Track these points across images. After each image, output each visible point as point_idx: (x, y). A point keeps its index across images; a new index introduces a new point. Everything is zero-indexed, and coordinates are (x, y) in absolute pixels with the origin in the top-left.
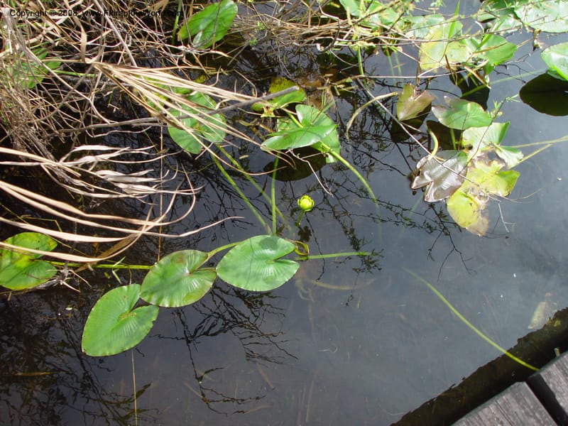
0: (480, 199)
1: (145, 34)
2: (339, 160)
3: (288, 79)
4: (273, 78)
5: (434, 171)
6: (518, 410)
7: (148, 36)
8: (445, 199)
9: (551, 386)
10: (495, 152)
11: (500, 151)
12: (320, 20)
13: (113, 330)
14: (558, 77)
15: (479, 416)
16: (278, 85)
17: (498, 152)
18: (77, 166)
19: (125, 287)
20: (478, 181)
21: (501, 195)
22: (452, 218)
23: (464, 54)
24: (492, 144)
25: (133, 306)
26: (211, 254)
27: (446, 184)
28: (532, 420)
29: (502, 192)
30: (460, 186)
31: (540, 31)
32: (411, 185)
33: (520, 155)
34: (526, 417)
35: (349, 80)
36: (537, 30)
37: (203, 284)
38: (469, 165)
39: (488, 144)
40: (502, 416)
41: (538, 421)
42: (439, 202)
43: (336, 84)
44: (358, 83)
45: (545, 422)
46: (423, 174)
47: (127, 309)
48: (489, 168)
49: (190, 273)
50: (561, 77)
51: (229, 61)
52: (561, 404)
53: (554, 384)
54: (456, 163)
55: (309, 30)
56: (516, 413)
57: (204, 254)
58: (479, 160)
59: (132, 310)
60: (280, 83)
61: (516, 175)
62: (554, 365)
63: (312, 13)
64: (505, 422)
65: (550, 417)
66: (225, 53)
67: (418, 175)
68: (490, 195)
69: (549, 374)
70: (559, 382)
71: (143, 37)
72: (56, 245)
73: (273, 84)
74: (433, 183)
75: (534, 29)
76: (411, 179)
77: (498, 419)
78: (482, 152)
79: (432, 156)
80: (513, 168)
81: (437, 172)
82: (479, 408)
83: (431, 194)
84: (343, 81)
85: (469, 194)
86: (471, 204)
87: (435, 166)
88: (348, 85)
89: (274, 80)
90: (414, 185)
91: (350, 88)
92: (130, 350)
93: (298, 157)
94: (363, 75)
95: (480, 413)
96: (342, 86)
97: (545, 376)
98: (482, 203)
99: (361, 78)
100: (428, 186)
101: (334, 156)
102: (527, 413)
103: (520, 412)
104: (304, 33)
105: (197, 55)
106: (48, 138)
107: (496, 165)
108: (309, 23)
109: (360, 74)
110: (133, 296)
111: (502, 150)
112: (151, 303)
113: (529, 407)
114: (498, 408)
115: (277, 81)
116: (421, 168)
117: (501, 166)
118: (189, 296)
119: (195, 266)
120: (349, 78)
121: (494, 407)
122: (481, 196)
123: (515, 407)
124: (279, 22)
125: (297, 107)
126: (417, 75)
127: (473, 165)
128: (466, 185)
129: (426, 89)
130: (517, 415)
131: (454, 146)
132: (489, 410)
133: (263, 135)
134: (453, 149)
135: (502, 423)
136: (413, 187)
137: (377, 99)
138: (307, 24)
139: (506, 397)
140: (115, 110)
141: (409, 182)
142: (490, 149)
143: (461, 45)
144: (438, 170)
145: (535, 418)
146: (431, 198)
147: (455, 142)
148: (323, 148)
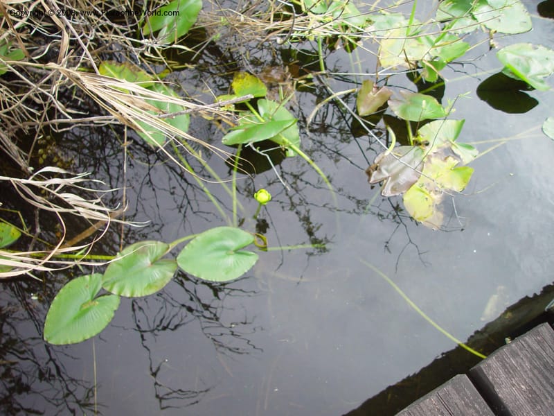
0: (436, 194)
1: (111, 28)
2: (299, 154)
3: (251, 74)
4: (236, 72)
5: (391, 166)
6: (458, 401)
7: (113, 30)
8: (402, 193)
9: (490, 378)
10: (451, 149)
11: (457, 148)
12: (282, 16)
13: (75, 318)
14: (513, 77)
15: (420, 407)
16: (240, 80)
17: (453, 148)
18: (44, 186)
19: (87, 277)
20: (434, 176)
21: (456, 190)
22: (407, 212)
23: (421, 52)
24: (448, 140)
25: (95, 295)
26: (172, 246)
27: (403, 179)
28: (472, 410)
29: (457, 187)
30: (416, 181)
31: (496, 32)
32: (369, 180)
33: (475, 152)
34: (466, 408)
35: (310, 76)
36: (493, 31)
37: (165, 275)
38: (425, 160)
39: (444, 140)
40: (443, 407)
41: (477, 412)
42: (395, 196)
43: (297, 79)
44: (319, 79)
45: (484, 413)
46: (380, 170)
47: (89, 298)
48: (445, 164)
49: (152, 264)
50: (516, 76)
51: (193, 56)
52: (500, 395)
53: (493, 377)
54: (413, 159)
55: (272, 25)
56: (456, 404)
57: (166, 246)
58: (435, 156)
59: (94, 299)
60: (243, 78)
61: (470, 170)
62: (494, 358)
63: (274, 9)
64: (446, 412)
65: (488, 408)
66: (190, 48)
67: (376, 169)
68: (446, 190)
69: (489, 366)
70: (498, 374)
71: (109, 30)
72: (20, 235)
73: (235, 79)
74: (390, 178)
75: (490, 30)
76: (369, 174)
77: (439, 410)
78: (438, 148)
79: (389, 151)
80: (467, 165)
81: (394, 167)
82: (422, 399)
83: (387, 189)
84: (305, 77)
85: (424, 189)
86: (427, 199)
87: (392, 162)
88: (309, 80)
89: (238, 74)
90: (372, 180)
91: (312, 84)
92: (92, 338)
93: (258, 151)
94: (324, 72)
95: (421, 404)
96: (303, 82)
97: (485, 368)
98: (437, 198)
99: (322, 75)
100: (385, 181)
101: (294, 150)
102: (466, 404)
103: (460, 403)
104: (266, 29)
105: (159, 49)
106: (13, 130)
107: (452, 161)
108: (272, 19)
109: (320, 70)
110: (95, 286)
111: (457, 146)
112: (113, 292)
113: (468, 398)
114: (440, 399)
115: (240, 76)
116: (378, 163)
117: (456, 162)
118: (150, 286)
119: (157, 257)
120: (310, 74)
121: (435, 398)
122: (436, 191)
123: (456, 398)
124: (242, 18)
125: (259, 101)
126: (377, 72)
127: (429, 161)
128: (422, 180)
129: (386, 85)
130: (458, 406)
131: (412, 141)
132: (430, 401)
133: (225, 129)
134: (410, 145)
135: (442, 414)
136: (371, 182)
137: (337, 95)
138: (269, 20)
139: (447, 388)
140: (80, 102)
141: (367, 177)
142: (445, 145)
143: (419, 43)
144: (395, 166)
145: (475, 408)
146: (388, 192)
147: (412, 138)
148: (284, 142)
